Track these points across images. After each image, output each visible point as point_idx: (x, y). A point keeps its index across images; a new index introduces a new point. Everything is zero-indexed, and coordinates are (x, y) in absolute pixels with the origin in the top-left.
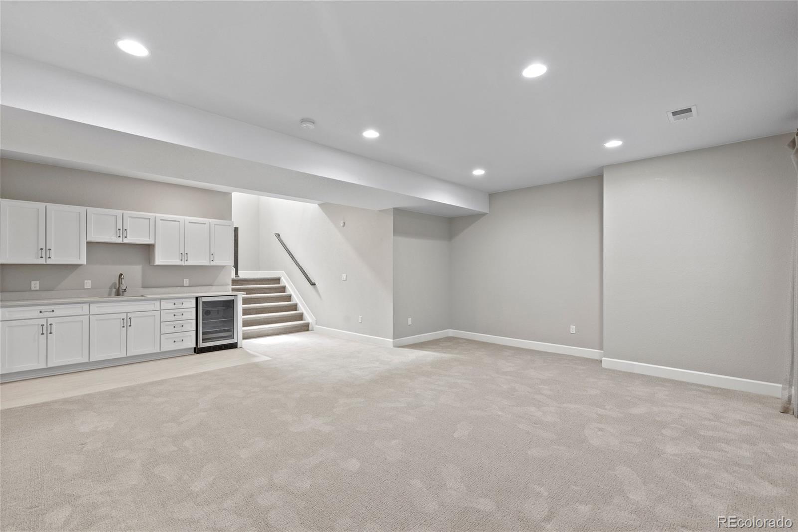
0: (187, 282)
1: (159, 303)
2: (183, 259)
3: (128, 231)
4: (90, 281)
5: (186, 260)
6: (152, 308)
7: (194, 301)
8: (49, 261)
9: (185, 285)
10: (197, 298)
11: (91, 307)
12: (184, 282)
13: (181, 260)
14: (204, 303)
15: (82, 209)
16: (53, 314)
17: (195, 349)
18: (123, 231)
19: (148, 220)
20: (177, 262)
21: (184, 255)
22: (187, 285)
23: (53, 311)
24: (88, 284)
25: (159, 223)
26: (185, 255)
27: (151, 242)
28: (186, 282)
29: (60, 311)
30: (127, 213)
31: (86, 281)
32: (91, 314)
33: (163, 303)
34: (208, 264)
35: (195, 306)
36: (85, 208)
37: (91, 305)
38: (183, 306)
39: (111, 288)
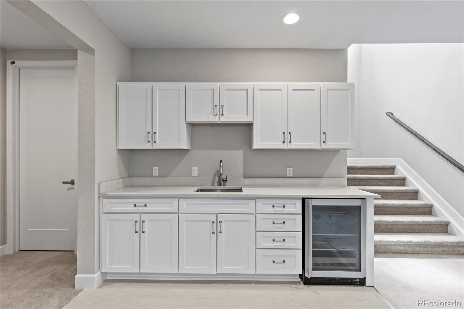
0: (292, 172)
1: (254, 203)
2: (286, 141)
3: (224, 108)
4: (197, 168)
5: (290, 142)
6: (245, 210)
7: (299, 204)
8: (155, 146)
9: (288, 175)
10: (303, 200)
11: (180, 202)
12: (288, 172)
13: (284, 142)
14: (315, 208)
15: (182, 85)
16: (144, 209)
17: (301, 276)
18: (219, 109)
19: (245, 92)
20: (278, 145)
21: (287, 136)
22: (291, 175)
23: (146, 205)
24: (195, 172)
25: (258, 93)
26: (289, 135)
27: (248, 119)
28: (290, 172)
29: (153, 206)
30: (224, 85)
31: (193, 168)
32: (180, 212)
33: (259, 203)
34: (318, 147)
35: (300, 212)
36: (184, 84)
37: (180, 200)
38: (286, 210)
39: (214, 177)
